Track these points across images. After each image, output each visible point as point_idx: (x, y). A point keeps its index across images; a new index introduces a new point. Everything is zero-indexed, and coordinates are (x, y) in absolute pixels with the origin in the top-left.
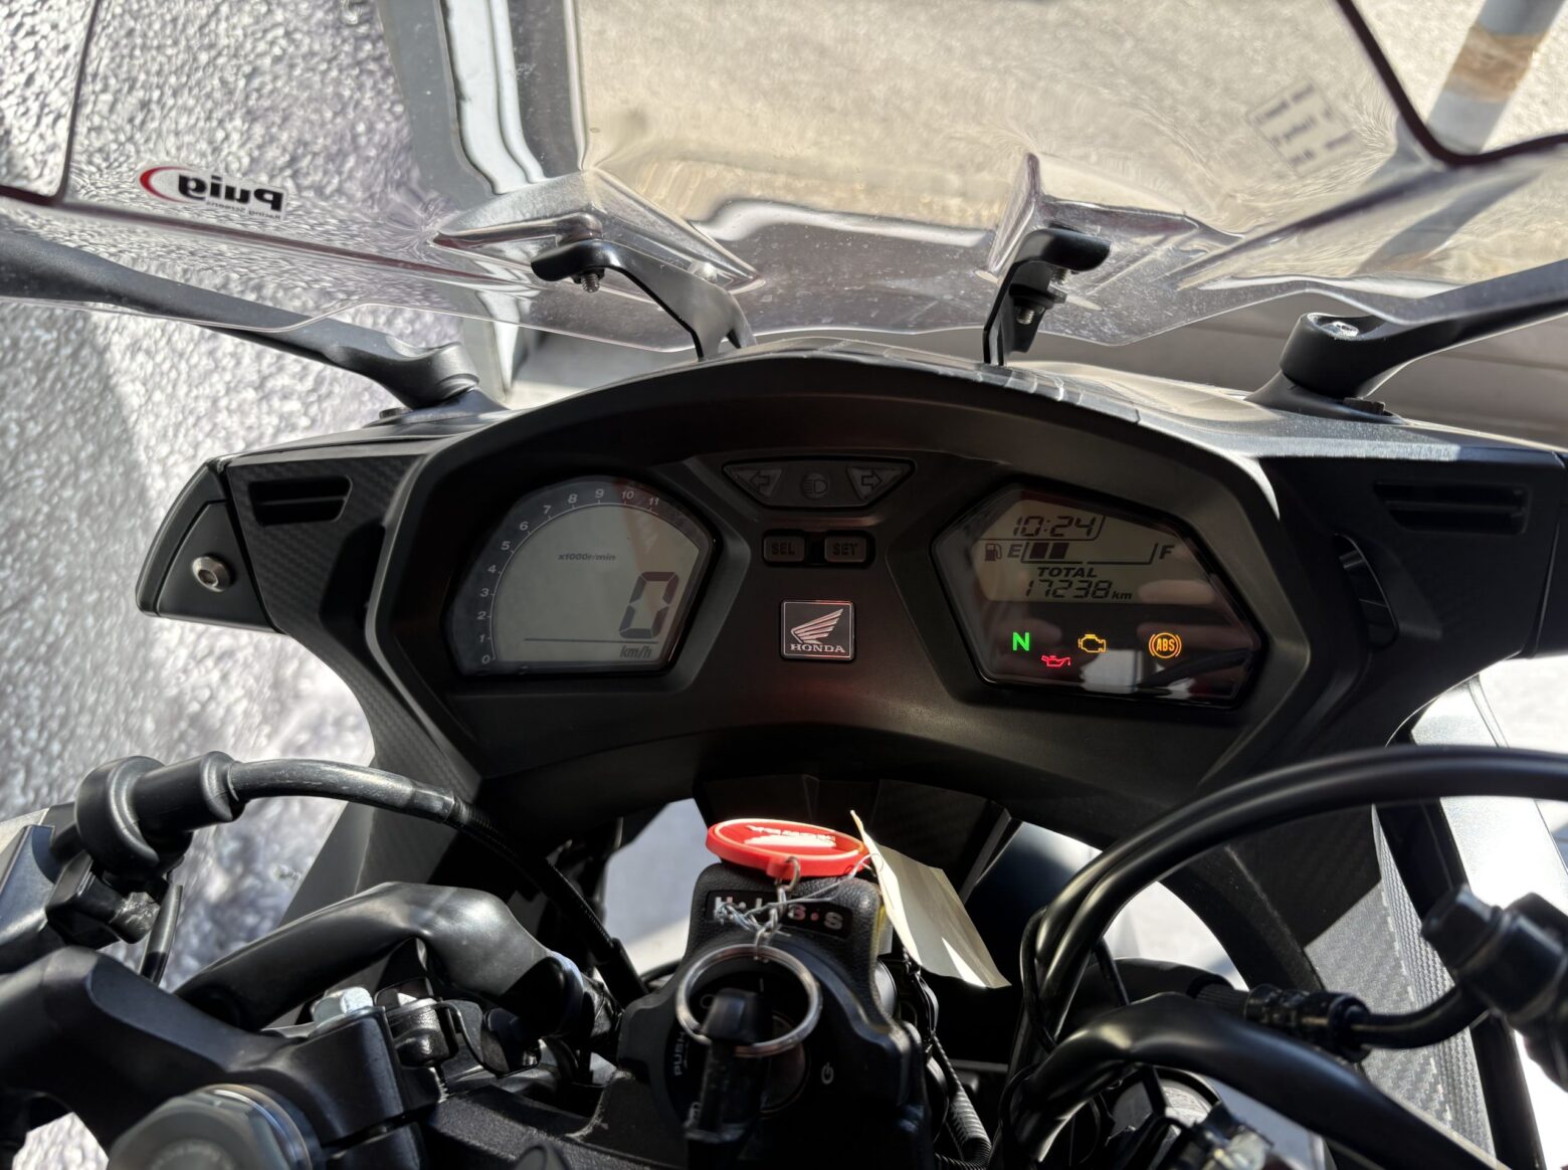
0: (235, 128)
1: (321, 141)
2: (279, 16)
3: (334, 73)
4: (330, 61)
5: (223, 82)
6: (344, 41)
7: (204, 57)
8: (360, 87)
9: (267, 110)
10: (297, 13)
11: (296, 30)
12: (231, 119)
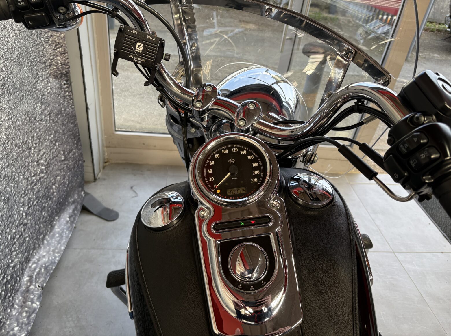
0: (38, 105)
1: (55, 110)
2: (49, 85)
3: (59, 97)
4: (59, 95)
5: (37, 96)
6: (62, 91)
7: (34, 90)
8: (64, 101)
9: (45, 103)
10: (53, 84)
11: (53, 88)
12: (38, 103)
